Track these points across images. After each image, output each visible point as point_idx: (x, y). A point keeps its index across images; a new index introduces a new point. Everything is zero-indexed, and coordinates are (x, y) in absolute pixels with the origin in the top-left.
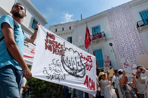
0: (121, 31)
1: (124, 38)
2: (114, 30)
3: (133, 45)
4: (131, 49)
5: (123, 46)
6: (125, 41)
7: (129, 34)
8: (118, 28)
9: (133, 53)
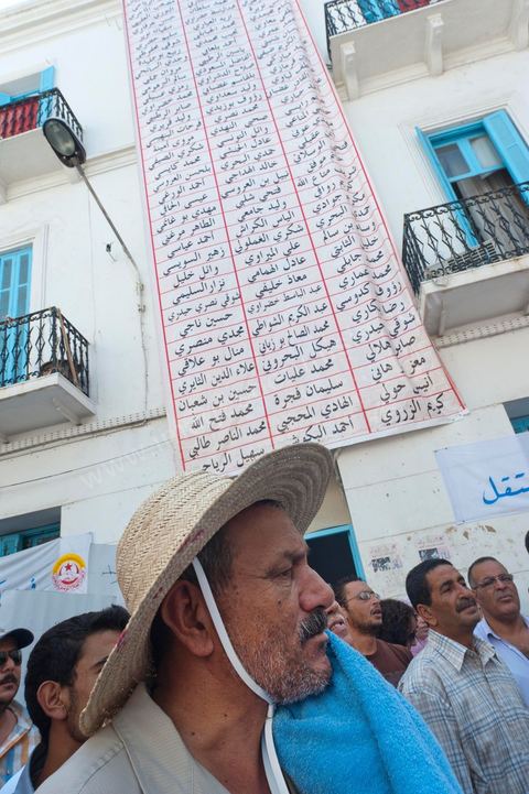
0: (201, 90)
1: (224, 136)
2: (153, 84)
3: (286, 186)
4: (272, 219)
5: (212, 195)
6: (230, 160)
7: (263, 105)
8: (186, 71)
9: (283, 247)
